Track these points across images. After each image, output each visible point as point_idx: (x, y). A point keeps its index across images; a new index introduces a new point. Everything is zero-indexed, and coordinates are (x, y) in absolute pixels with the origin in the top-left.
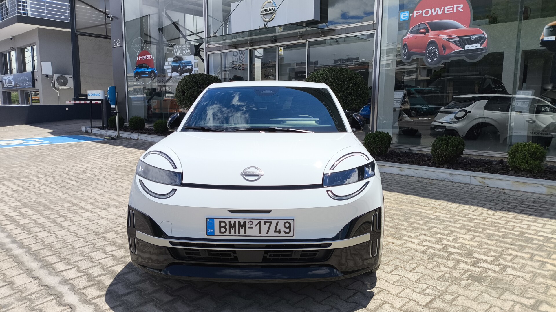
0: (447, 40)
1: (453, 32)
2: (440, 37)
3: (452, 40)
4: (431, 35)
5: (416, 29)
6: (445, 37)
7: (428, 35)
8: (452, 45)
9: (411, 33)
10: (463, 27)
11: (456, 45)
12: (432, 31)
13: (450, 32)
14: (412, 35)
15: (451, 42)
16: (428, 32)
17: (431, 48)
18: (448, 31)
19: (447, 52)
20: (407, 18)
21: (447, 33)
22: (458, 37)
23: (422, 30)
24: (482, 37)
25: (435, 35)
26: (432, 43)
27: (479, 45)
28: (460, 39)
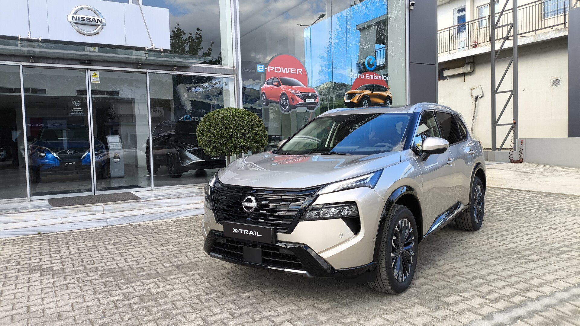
0: (294, 94)
1: (298, 89)
2: (289, 91)
4: (283, 87)
5: (271, 81)
6: (292, 92)
7: (281, 88)
8: (298, 98)
9: (268, 84)
10: (303, 86)
11: (300, 98)
12: (283, 84)
13: (296, 88)
14: (268, 86)
15: (297, 95)
16: (281, 86)
17: (283, 98)
18: (294, 87)
19: (295, 103)
20: (263, 70)
22: (301, 92)
23: (276, 83)
24: (315, 95)
25: (285, 88)
26: (283, 94)
27: (314, 100)
28: (302, 95)
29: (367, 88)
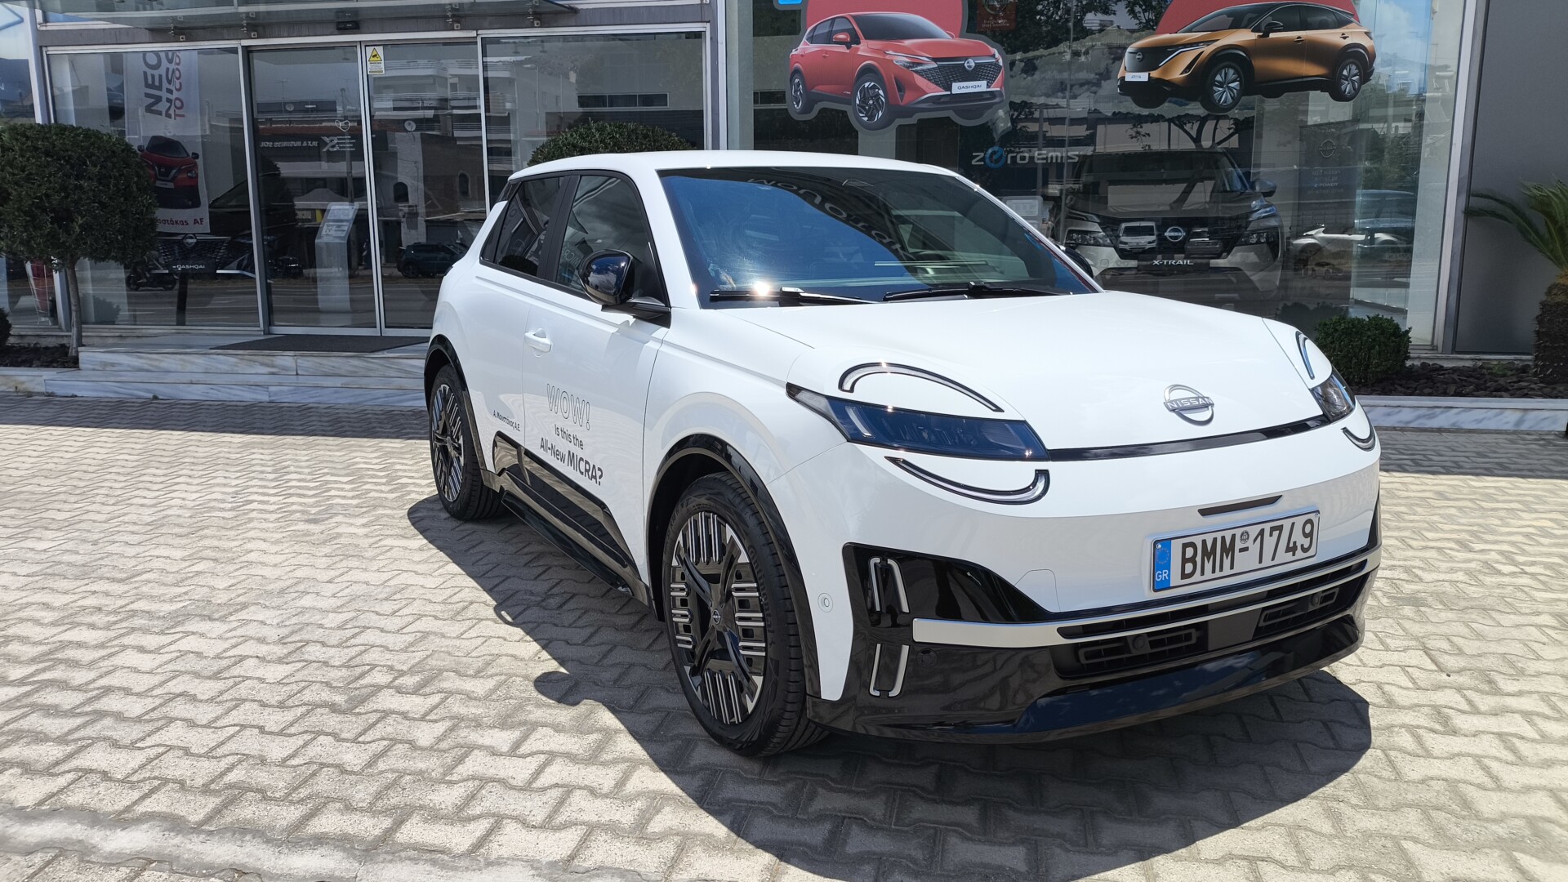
0: (908, 67)
1: (922, 47)
2: (887, 57)
3: (919, 68)
4: (865, 48)
5: (825, 30)
6: (901, 59)
7: (858, 49)
8: (920, 81)
9: (812, 40)
10: (945, 36)
11: (930, 80)
12: (866, 38)
13: (914, 44)
14: (813, 48)
15: (916, 72)
16: (859, 43)
17: (867, 85)
18: (907, 43)
19: (908, 98)
21: (904, 47)
22: (935, 60)
23: (841, 36)
24: (991, 64)
25: (875, 51)
26: (869, 71)
27: (984, 83)
28: (939, 67)
29: (1237, 21)
